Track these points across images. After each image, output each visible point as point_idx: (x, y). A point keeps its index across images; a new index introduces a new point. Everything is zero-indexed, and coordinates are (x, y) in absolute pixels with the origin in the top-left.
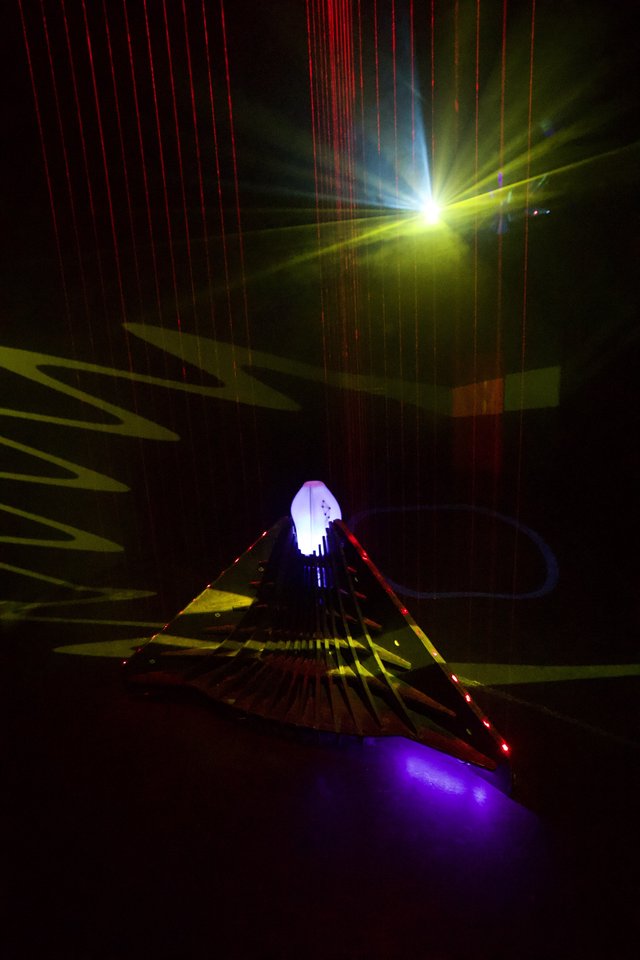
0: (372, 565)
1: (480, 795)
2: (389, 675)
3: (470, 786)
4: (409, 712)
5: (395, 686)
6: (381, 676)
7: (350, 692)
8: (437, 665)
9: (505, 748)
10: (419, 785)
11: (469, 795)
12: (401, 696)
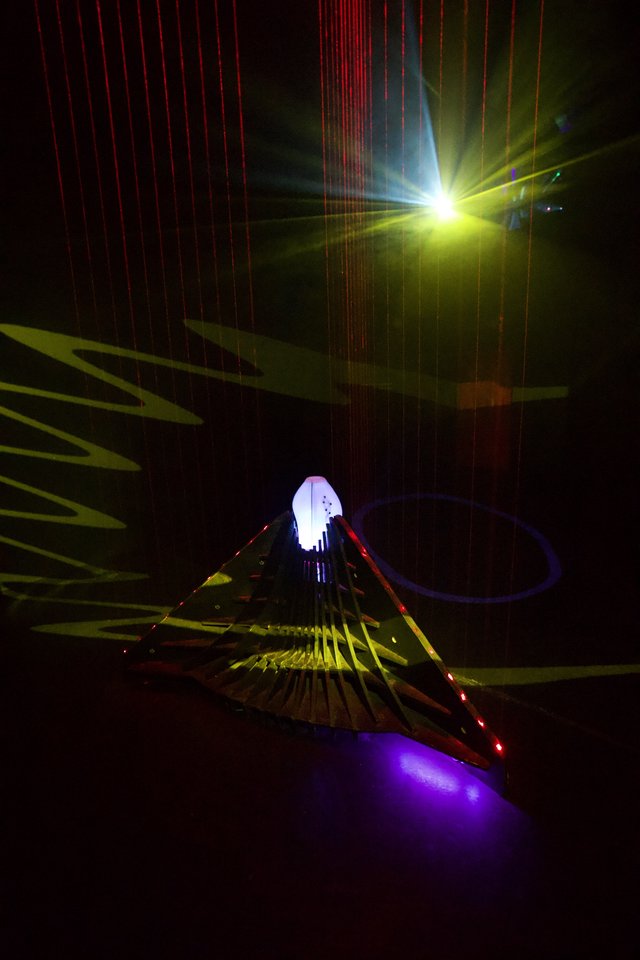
0: (370, 560)
1: (473, 794)
2: (385, 671)
3: (464, 783)
4: (403, 708)
5: (391, 682)
6: (377, 672)
7: (346, 686)
8: (432, 662)
9: (499, 747)
10: (411, 782)
11: (462, 794)
12: (398, 693)
